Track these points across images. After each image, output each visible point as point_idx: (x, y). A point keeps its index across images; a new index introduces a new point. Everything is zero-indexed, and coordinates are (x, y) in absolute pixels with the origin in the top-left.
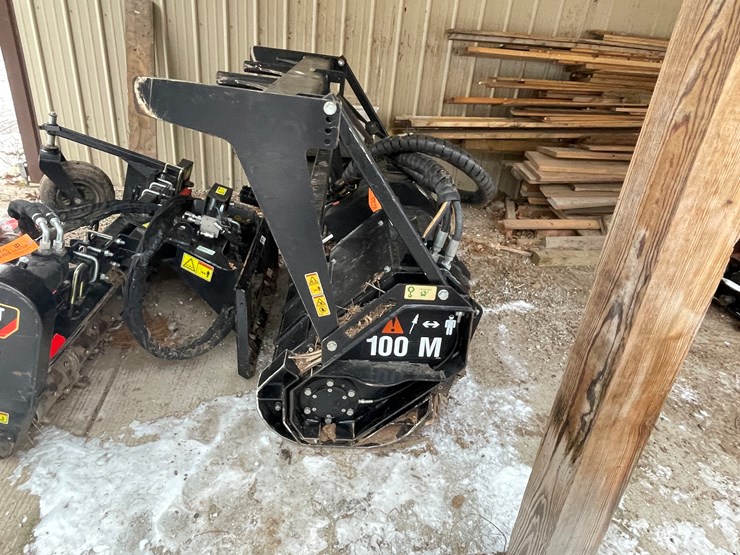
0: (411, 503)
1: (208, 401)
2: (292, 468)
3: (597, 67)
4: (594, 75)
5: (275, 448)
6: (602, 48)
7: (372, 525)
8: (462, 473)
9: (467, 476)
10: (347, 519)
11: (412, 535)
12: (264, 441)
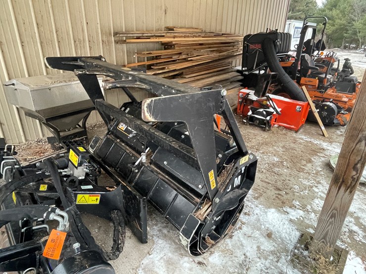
0: (258, 247)
1: (139, 266)
2: (209, 267)
3: (177, 42)
4: (175, 46)
5: (193, 265)
6: (175, 34)
7: (258, 265)
8: (259, 224)
9: (261, 225)
10: (249, 270)
11: (271, 258)
12: (187, 265)
